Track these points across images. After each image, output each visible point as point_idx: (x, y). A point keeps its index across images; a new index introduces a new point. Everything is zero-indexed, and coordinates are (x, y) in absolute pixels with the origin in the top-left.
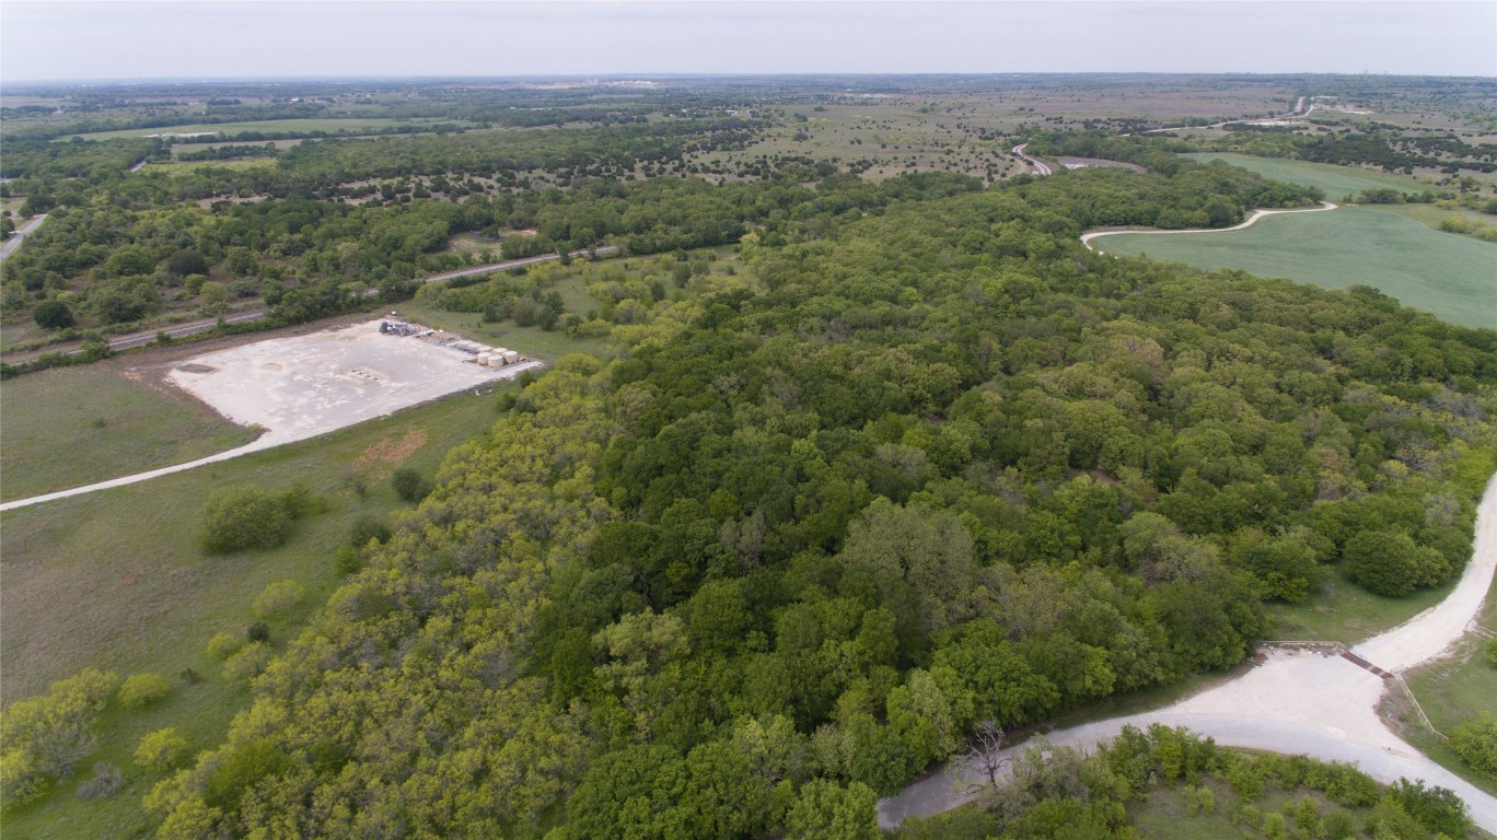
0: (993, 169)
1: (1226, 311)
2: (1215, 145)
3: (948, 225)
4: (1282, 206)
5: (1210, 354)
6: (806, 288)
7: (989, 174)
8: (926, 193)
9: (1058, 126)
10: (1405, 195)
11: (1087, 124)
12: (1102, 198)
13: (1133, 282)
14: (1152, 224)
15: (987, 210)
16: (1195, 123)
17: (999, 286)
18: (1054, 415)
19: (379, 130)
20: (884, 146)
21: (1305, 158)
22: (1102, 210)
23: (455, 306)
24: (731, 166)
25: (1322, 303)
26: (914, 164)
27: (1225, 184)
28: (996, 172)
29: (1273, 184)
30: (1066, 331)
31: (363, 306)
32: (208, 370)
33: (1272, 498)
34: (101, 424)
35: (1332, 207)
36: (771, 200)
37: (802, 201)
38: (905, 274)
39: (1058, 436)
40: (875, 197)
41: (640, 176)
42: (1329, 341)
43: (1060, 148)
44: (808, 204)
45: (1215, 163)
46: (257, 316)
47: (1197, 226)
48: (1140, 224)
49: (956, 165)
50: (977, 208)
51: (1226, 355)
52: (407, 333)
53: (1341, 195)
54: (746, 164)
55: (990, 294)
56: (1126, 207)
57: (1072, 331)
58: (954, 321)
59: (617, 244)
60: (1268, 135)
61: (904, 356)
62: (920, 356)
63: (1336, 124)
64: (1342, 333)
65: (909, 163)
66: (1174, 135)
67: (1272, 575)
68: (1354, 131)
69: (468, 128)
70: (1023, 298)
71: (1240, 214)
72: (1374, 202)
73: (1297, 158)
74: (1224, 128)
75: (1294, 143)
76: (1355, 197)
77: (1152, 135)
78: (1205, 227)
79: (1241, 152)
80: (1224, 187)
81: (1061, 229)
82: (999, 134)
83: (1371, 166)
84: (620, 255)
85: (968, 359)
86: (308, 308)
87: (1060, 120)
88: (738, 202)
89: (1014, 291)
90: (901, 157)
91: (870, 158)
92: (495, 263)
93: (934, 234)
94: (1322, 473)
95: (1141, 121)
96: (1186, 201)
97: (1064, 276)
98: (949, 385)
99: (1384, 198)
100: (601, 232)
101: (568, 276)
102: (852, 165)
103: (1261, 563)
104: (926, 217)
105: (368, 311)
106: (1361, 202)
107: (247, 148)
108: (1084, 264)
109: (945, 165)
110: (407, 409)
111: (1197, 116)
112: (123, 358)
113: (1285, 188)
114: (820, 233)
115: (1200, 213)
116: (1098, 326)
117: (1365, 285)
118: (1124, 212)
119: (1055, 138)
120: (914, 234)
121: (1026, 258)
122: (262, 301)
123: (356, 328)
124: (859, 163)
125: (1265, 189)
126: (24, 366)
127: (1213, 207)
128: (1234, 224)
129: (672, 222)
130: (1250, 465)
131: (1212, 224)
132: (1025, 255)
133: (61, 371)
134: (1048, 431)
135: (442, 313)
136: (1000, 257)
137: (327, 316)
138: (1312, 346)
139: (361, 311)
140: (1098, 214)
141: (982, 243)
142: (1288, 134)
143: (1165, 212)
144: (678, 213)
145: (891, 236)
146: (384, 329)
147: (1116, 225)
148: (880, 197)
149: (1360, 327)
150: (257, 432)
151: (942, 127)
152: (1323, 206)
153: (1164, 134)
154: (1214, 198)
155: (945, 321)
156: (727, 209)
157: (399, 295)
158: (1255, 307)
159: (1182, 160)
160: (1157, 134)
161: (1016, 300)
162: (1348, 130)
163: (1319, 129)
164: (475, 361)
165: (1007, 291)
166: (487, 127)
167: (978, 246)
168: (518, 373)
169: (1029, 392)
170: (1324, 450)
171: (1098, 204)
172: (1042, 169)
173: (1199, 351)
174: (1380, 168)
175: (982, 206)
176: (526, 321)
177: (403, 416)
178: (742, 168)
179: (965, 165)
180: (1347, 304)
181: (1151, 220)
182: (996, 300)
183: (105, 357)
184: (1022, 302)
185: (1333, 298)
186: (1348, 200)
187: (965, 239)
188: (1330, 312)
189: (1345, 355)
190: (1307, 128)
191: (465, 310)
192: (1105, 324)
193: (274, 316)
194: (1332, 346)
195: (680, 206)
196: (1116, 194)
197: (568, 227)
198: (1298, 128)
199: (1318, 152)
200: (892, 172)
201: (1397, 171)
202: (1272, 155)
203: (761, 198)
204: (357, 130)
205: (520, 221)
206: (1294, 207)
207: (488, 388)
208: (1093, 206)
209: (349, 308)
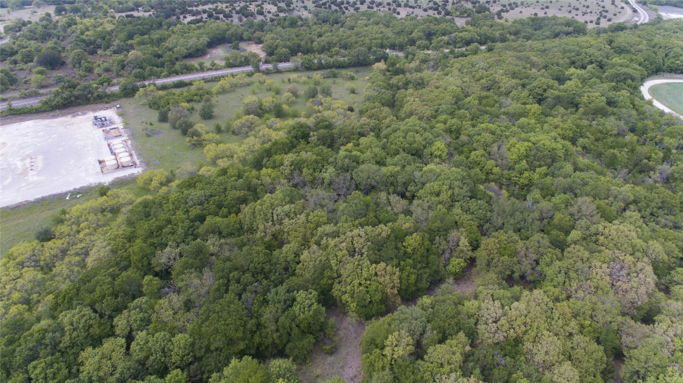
0: (604, 14)
3: (533, 65)
6: (373, 122)
7: (599, 19)
8: (536, 34)
12: (675, 50)
15: (573, 54)
17: (522, 150)
22: (672, 60)
26: (547, 8)
28: (605, 17)
30: (556, 227)
31: (106, 99)
37: (444, 35)
38: (454, 121)
44: (446, 38)
46: (34, 102)
52: (106, 125)
65: (544, 7)
70: (540, 166)
81: (625, 79)
84: (296, 70)
86: (66, 99)
92: (216, 69)
97: (601, 136)
98: (378, 297)
100: (295, 51)
101: (248, 85)
102: (504, 6)
105: (107, 103)
108: (626, 123)
109: (569, 9)
116: (593, 229)
121: (577, 109)
132: (577, 106)
135: (145, 109)
136: (553, 107)
137: (79, 104)
139: (103, 102)
140: (668, 63)
145: (482, 72)
146: (96, 119)
148: (501, 35)
157: (131, 92)
164: (102, 162)
167: (541, 92)
171: (671, 54)
175: (570, 51)
176: (175, 126)
179: (584, 9)
182: (515, 163)
184: (538, 170)
187: (535, 84)
193: (43, 104)
205: (258, 39)
207: (79, 193)
208: (666, 55)
209: (95, 100)
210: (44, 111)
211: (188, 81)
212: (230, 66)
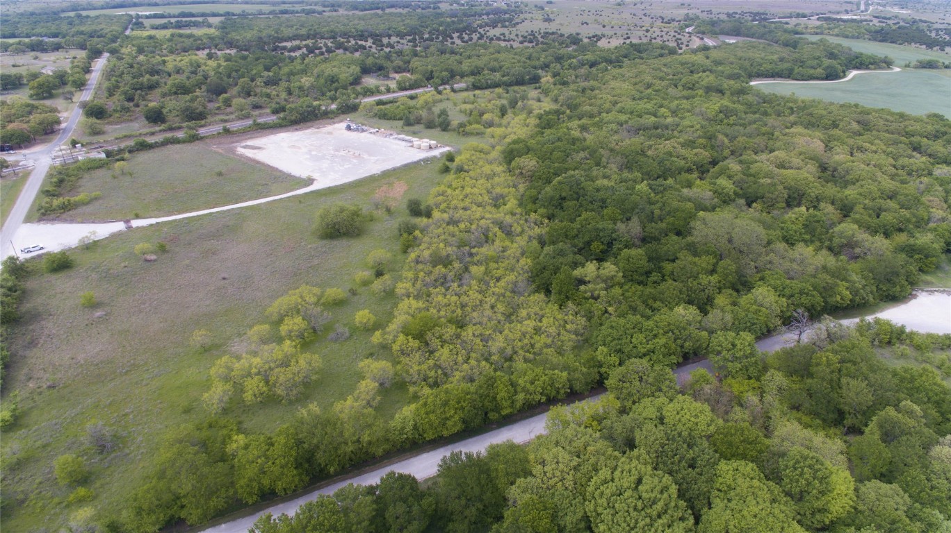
0: (680, 42)
1: (855, 126)
2: (815, 30)
3: (668, 75)
4: (867, 68)
5: (852, 149)
6: (596, 109)
7: (678, 45)
8: (644, 55)
9: (710, 16)
10: (943, 63)
11: (729, 15)
12: (757, 60)
13: (791, 109)
14: (789, 77)
15: (689, 65)
16: (798, 16)
17: (717, 108)
18: (776, 177)
19: (267, 12)
20: (604, 26)
21: (875, 40)
22: (758, 67)
23: (384, 116)
24: (513, 36)
25: (912, 122)
26: (628, 38)
27: (832, 54)
28: (682, 44)
29: (862, 54)
30: (764, 134)
31: (329, 115)
32: (259, 148)
33: (908, 221)
34: (220, 174)
35: (898, 69)
36: (551, 58)
37: (569, 58)
38: (655, 101)
39: (780, 187)
40: (613, 57)
41: (458, 42)
42: (919, 144)
43: (717, 29)
44: (574, 60)
45: (821, 41)
46: (273, 119)
47: (818, 79)
48: (781, 77)
49: (655, 39)
50: (682, 64)
51: (861, 149)
52: (363, 131)
53: (903, 63)
54: (522, 36)
55: (711, 114)
56: (772, 66)
57: (768, 134)
58: (698, 126)
59: (466, 82)
60: (848, 24)
61: (676, 145)
62: (683, 145)
63: (890, 19)
64: (926, 139)
65: (626, 36)
66: (787, 23)
67: (917, 256)
68: (902, 24)
69: (324, 11)
70: (731, 116)
71: (844, 72)
72: (924, 67)
73: (870, 40)
74: (818, 19)
75: (866, 30)
76: (912, 65)
77: (772, 22)
78: (822, 79)
79: (832, 35)
80: (832, 56)
81: (737, 77)
82: (673, 20)
83: (918, 45)
84: (466, 90)
85: (713, 147)
86: (301, 114)
87: (710, 12)
88: (529, 58)
89: (726, 112)
90: (619, 33)
91: (599, 33)
92: (394, 92)
93: (661, 79)
94: (931, 210)
95: (763, 14)
96: (810, 63)
97: (750, 105)
98: (706, 161)
99: (930, 65)
100: (453, 75)
101: (441, 101)
102: (589, 38)
103: (910, 250)
104: (653, 69)
105: (333, 118)
106: (916, 67)
107: (191, 22)
108: (759, 98)
109: (648, 38)
110: (388, 170)
111: (801, 11)
112: (207, 141)
113: (869, 57)
114: (587, 78)
115: (819, 70)
116: (784, 131)
117: (937, 112)
118: (772, 69)
119: (713, 23)
120: (648, 79)
121: (724, 93)
122: (268, 111)
123: (329, 128)
124: (594, 37)
125: (857, 57)
126: (156, 143)
127: (828, 67)
128: (840, 78)
129: (493, 70)
130: (892, 204)
131: (827, 78)
132: (722, 92)
133: (177, 146)
134: (774, 185)
135: (376, 120)
136: (708, 93)
137: (311, 120)
138: (910, 146)
139: (329, 118)
140: (755, 70)
141: (694, 85)
142: (860, 24)
143: (796, 70)
144: (496, 64)
145: (634, 80)
146: (349, 128)
147: (766, 77)
148: (617, 57)
149: (935, 136)
150: (310, 181)
151: (634, 15)
152: (892, 69)
153: (781, 22)
154: (827, 62)
155: (692, 127)
156: (524, 62)
157: (349, 109)
158: (872, 124)
159: (800, 38)
160: (776, 22)
161: (727, 117)
162: (899, 23)
163: (879, 22)
164: (412, 146)
165: (721, 112)
166: (335, 11)
167: (691, 87)
168: (441, 154)
169: (756, 165)
170: (931, 198)
171: (755, 64)
172: (710, 42)
173: (845, 147)
174: (924, 47)
175: (686, 63)
176: (430, 125)
177: (386, 174)
178: (521, 39)
179: (661, 39)
180: (927, 123)
181: (788, 75)
182: (717, 116)
183: (198, 139)
184: (731, 118)
185: (917, 120)
186: (907, 66)
187: (681, 82)
188: (917, 127)
189: (929, 151)
190: (871, 21)
191: (390, 119)
192: (787, 130)
193: (283, 119)
194: (921, 147)
195: (496, 60)
196: (766, 58)
197: (432, 72)
198: (866, 21)
199: (882, 36)
200: (615, 43)
201: (935, 49)
202: (853, 37)
203: (543, 56)
204: (253, 12)
205: (399, 67)
206: (875, 69)
207: (428, 161)
208: (752, 65)
209: (322, 116)
210: (286, 126)
211: (392, 99)
212: (402, 89)
